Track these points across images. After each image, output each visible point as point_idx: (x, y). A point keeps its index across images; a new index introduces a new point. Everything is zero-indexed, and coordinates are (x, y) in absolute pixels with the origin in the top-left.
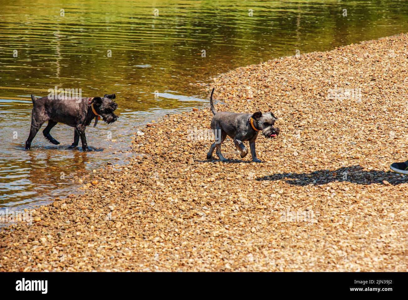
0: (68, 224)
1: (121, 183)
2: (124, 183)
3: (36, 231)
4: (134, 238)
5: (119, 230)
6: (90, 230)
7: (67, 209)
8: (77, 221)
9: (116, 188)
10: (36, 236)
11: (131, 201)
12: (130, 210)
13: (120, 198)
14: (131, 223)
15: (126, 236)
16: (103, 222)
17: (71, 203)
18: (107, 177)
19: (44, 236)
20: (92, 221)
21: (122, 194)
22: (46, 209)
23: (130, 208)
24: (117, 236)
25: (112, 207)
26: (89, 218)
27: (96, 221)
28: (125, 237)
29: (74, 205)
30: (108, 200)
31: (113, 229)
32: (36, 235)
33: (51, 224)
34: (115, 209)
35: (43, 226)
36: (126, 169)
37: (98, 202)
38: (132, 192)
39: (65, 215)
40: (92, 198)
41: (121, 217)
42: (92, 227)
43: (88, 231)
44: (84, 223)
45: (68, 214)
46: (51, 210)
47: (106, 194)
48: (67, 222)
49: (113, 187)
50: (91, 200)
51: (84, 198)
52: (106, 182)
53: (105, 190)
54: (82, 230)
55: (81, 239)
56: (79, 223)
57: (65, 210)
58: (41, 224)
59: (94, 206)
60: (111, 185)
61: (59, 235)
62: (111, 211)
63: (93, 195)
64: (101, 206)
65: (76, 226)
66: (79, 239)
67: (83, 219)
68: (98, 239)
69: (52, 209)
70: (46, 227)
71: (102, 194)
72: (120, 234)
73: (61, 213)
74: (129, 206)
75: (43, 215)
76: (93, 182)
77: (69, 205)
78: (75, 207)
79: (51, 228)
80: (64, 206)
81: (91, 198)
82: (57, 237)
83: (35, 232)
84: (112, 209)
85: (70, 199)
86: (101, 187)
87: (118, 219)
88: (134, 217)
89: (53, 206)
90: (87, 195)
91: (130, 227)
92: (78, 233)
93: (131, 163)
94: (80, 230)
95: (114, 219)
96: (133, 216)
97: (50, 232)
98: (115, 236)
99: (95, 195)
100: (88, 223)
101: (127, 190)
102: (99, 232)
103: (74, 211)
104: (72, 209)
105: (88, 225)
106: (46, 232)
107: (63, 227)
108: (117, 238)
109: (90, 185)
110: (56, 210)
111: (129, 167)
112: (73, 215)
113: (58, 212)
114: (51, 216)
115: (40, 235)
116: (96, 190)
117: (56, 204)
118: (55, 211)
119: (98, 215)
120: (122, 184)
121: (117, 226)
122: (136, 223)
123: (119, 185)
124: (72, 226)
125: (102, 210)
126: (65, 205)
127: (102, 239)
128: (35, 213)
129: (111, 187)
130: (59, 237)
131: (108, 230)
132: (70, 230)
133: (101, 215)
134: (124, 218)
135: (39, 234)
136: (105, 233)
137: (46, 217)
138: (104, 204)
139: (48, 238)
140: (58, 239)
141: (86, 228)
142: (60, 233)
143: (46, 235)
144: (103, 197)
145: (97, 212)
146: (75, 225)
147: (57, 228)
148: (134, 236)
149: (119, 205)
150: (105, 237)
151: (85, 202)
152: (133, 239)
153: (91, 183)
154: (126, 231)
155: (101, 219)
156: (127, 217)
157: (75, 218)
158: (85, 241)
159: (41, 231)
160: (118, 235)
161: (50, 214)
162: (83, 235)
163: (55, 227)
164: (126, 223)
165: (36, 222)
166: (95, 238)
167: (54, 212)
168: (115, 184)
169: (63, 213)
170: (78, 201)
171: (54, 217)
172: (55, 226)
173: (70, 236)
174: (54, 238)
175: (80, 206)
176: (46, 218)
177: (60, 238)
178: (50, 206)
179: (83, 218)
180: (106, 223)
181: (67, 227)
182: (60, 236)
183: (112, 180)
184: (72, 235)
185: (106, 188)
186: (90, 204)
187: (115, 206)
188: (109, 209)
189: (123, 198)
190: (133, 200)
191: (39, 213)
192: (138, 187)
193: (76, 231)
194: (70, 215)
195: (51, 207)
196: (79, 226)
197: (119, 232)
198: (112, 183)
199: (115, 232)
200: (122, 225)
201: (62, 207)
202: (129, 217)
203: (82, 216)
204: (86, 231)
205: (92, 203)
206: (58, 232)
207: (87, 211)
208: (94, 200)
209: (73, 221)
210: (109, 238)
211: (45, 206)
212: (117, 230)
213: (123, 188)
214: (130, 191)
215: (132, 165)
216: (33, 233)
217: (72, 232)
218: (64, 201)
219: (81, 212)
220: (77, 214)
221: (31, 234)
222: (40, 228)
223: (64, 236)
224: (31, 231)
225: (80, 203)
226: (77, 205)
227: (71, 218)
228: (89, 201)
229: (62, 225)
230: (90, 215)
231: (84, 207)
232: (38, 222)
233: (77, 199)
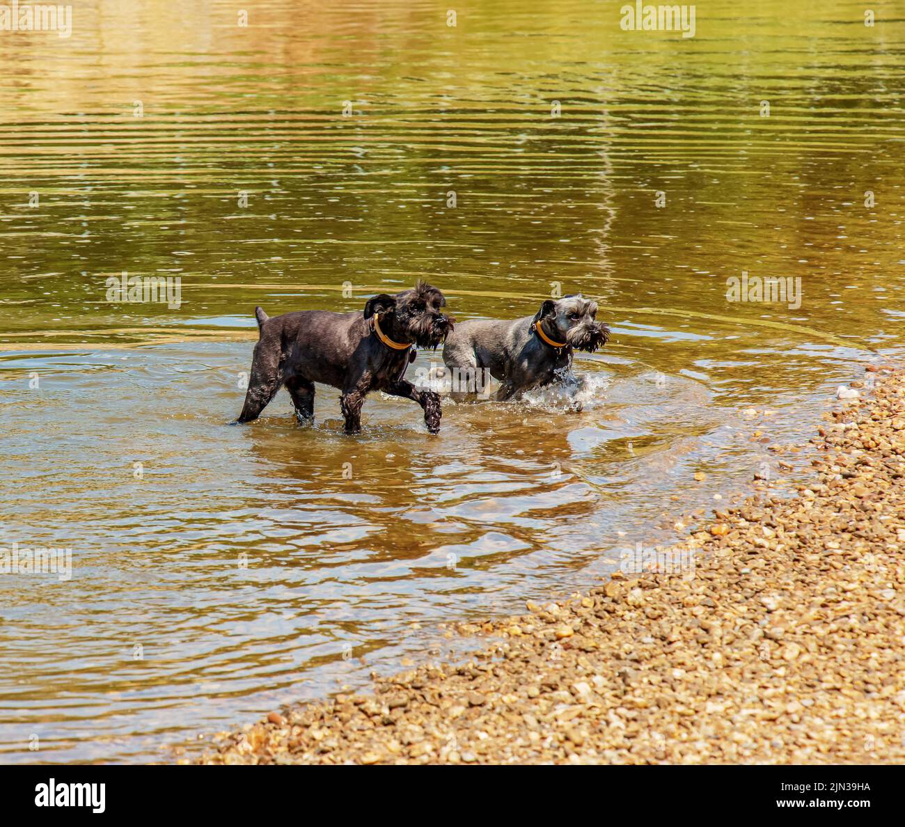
0: (648, 647)
1: (793, 534)
2: (803, 533)
3: (561, 663)
4: (838, 690)
5: (794, 665)
6: (711, 665)
7: (643, 603)
8: (673, 637)
9: (779, 548)
10: (562, 678)
11: (825, 586)
12: (823, 610)
13: (794, 576)
14: (828, 648)
15: (816, 683)
16: (748, 643)
17: (653, 588)
18: (755, 516)
19: (584, 678)
20: (717, 639)
21: (799, 565)
22: (585, 603)
23: (823, 606)
24: (789, 684)
25: (772, 601)
26: (706, 630)
27: (728, 638)
28: (812, 686)
29: (663, 594)
30: (757, 581)
31: (776, 663)
32: (563, 673)
33: (602, 646)
34: (780, 606)
35: (581, 650)
36: (808, 492)
37: (730, 585)
38: (829, 560)
39: (639, 621)
40: (713, 575)
41: (799, 631)
42: (717, 656)
43: (706, 667)
44: (693, 643)
45: (648, 617)
46: (599, 607)
47: (751, 564)
48: (645, 640)
49: (773, 545)
50: (711, 579)
52: (752, 530)
53: (750, 553)
54: (689, 663)
55: (687, 689)
56: (680, 644)
57: (637, 607)
58: (574, 643)
59: (721, 597)
60: (766, 538)
61: (623, 676)
62: (769, 612)
63: (716, 565)
64: (739, 597)
65: (671, 653)
66: (680, 688)
67: (689, 635)
68: (735, 689)
69: (602, 603)
70: (587, 652)
71: (740, 564)
72: (797, 678)
73: (628, 615)
74: (821, 600)
75: (577, 621)
76: (715, 530)
77: (648, 592)
78: (666, 598)
79: (603, 657)
80: (637, 595)
81: (709, 576)
82: (620, 681)
83: (559, 666)
84: (772, 607)
85: (652, 578)
86: (737, 543)
87: (789, 636)
88: (836, 632)
89: (605, 596)
90: (699, 566)
91: (824, 657)
92: (678, 673)
93: (822, 476)
94: (683, 664)
95: (779, 636)
96: (834, 626)
97: (600, 668)
98: (784, 682)
99: (721, 567)
100: (703, 645)
101: (813, 553)
102: (738, 669)
103: (664, 609)
104: (659, 605)
105: (704, 651)
106: (590, 668)
107: (634, 655)
108: (790, 689)
109: (708, 537)
110: (612, 606)
111: (816, 487)
112: (663, 621)
113: (620, 613)
114: (599, 621)
115: (573, 675)
116: (724, 552)
117: (613, 589)
118: (611, 609)
119: (732, 624)
120: (798, 536)
121: (788, 656)
122: (842, 647)
123: (788, 540)
124: (659, 651)
125: (743, 609)
126: (638, 591)
127: (746, 691)
128: (555, 613)
129: (767, 544)
130: (624, 681)
131: (763, 666)
132: (655, 662)
133: (740, 622)
134: (805, 633)
135: (571, 671)
136: (754, 673)
137: (587, 624)
138: (749, 593)
139: (595, 685)
140: (623, 687)
141: (700, 658)
142: (628, 670)
143: (588, 675)
144: (743, 571)
145: (728, 615)
146: (667, 650)
147: (618, 657)
148: (838, 685)
149: (792, 595)
150: (755, 686)
151: (694, 585)
152: (835, 693)
153: (710, 532)
154: (813, 670)
155: (740, 634)
156: (815, 629)
157: (667, 631)
158: (698, 694)
159: (574, 663)
160: (792, 680)
161: (597, 617)
162: (690, 677)
163: (613, 655)
164: (813, 646)
165: (559, 638)
166: (727, 687)
167: (609, 612)
168: (777, 537)
169: (634, 614)
170: (674, 581)
171: (610, 627)
172: (611, 651)
173: (656, 679)
174: (611, 684)
175: (681, 595)
176: (587, 628)
177: (629, 685)
178: (598, 593)
179: (688, 629)
180: (756, 647)
181: (647, 654)
182: (628, 681)
183: (768, 525)
184: (660, 678)
185: (751, 548)
186: (709, 592)
187: (780, 599)
188: (763, 606)
189: (800, 577)
190: (831, 582)
191: (567, 613)
192: (843, 546)
193: (673, 666)
194: (653, 622)
195: (599, 598)
196: (678, 653)
197: (793, 674)
198: (768, 532)
199: (781, 672)
200: (800, 653)
201: (630, 599)
202: (820, 631)
203: (687, 625)
204: (700, 668)
205: (714, 589)
206: (623, 669)
207: (699, 611)
208: (720, 580)
209: (663, 639)
210: (765, 688)
211: (584, 596)
212: (787, 666)
213: (800, 547)
214: (821, 555)
215: (825, 482)
216: (555, 669)
217: (660, 670)
218: (634, 582)
219: (684, 614)
220: (673, 618)
221: (547, 672)
222: (573, 654)
223: (639, 678)
224: (548, 664)
225: (679, 588)
226: (672, 592)
227: (655, 629)
228: (704, 583)
229: (632, 648)
230: (708, 622)
231: (690, 599)
232: (564, 640)
233: (670, 578)
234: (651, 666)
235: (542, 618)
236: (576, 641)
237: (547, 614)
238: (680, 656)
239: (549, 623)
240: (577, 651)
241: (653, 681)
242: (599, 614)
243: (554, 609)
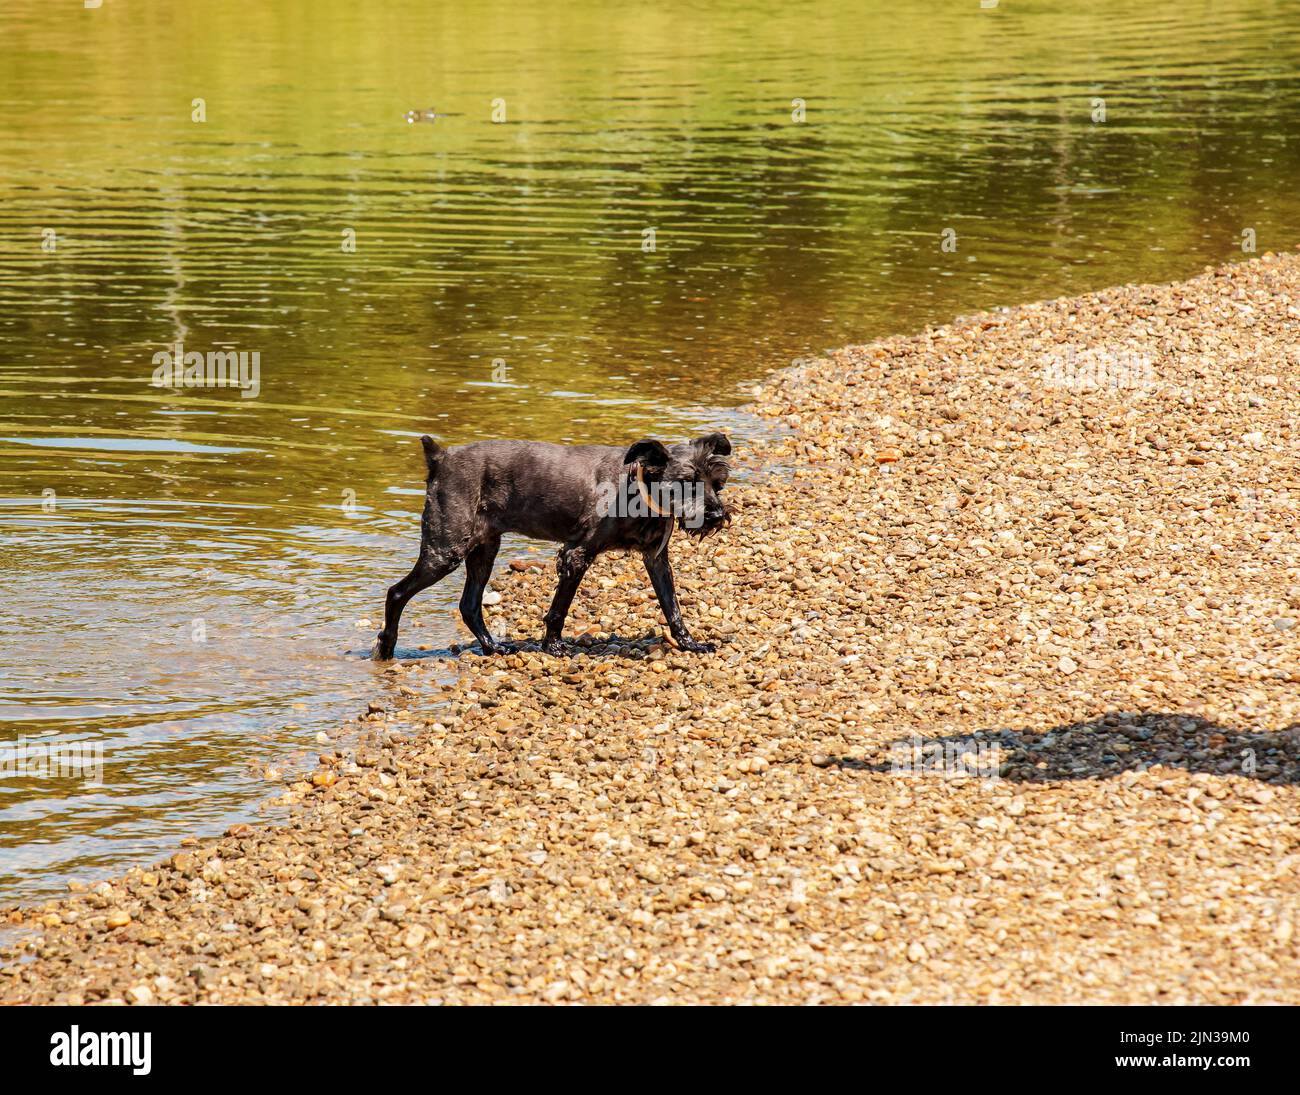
0: (229, 936)
1: (418, 782)
2: (431, 780)
3: (114, 960)
4: (475, 984)
5: (418, 956)
6: (311, 957)
7: (224, 878)
8: (262, 922)
9: (400, 800)
10: (115, 981)
11: (458, 849)
12: (455, 881)
13: (419, 836)
14: (462, 930)
15: (445, 976)
16: (359, 926)
17: (237, 857)
18: (369, 761)
19: (143, 980)
20: (319, 922)
21: (426, 823)
22: (146, 880)
23: (456, 875)
24: (411, 979)
25: (390, 870)
26: (306, 912)
27: (333, 921)
28: (440, 981)
29: (250, 865)
30: (372, 844)
31: (395, 952)
32: (115, 975)
33: (169, 937)
34: (401, 876)
35: (140, 942)
36: (438, 727)
37: (336, 851)
38: (463, 815)
39: (217, 902)
40: (315, 838)
41: (425, 908)
42: (319, 945)
43: (304, 960)
44: (288, 929)
45: (229, 896)
46: (165, 884)
47: (365, 823)
48: (225, 927)
49: (393, 797)
50: (312, 844)
51: (287, 839)
52: (366, 778)
53: (363, 808)
54: (282, 956)
55: (279, 990)
56: (270, 931)
57: (215, 883)
58: (131, 935)
59: (325, 867)
60: (384, 788)
61: (196, 975)
62: (387, 885)
63: (319, 825)
64: (348, 866)
65: (259, 943)
66: (269, 989)
67: (285, 918)
68: (342, 988)
69: (169, 880)
70: (148, 945)
71: (351, 822)
72: (421, 970)
73: (203, 895)
74: (452, 867)
75: (136, 904)
76: (317, 779)
77: (230, 864)
78: (254, 870)
79: (169, 951)
80: (215, 868)
81: (310, 839)
82: (191, 982)
83: (110, 966)
84: (390, 878)
85: (235, 843)
86: (346, 796)
87: (411, 915)
88: (472, 908)
89: (173, 870)
90: (297, 827)
91: (456, 943)
92: (268, 969)
93: (456, 706)
94: (274, 957)
95: (399, 916)
96: (469, 902)
97: (166, 965)
98: (405, 977)
99: (326, 827)
100: (301, 931)
101: (444, 806)
102: (345, 962)
103: (250, 885)
104: (244, 879)
105: (302, 938)
106: (152, 967)
107: (211, 948)
108: (412, 985)
109: (308, 788)
110: (183, 883)
111: (449, 720)
112: (248, 902)
113: (193, 892)
114: (165, 904)
115: (129, 976)
116: (329, 808)
117: (184, 860)
118: (181, 887)
119: (339, 902)
120: (424, 785)
121: (410, 942)
122: (479, 928)
123: (412, 790)
124: (243, 941)
125: (353, 882)
126: (217, 863)
127: (356, 989)
128: (107, 895)
129: (384, 796)
130: (197, 982)
131: (379, 956)
132: (238, 956)
133: (349, 899)
134: (433, 911)
135: (126, 971)
136: (366, 966)
137: (149, 908)
138: (361, 860)
139: (157, 989)
140: (195, 990)
141: (297, 948)
142: (203, 967)
143: (149, 976)
144: (355, 832)
145: (333, 891)
146: (254, 939)
147: (189, 951)
148: (473, 979)
149: (416, 862)
150: (367, 983)
151: (290, 853)
152: (470, 989)
153: (312, 782)
154: (442, 960)
155: (349, 915)
156: (446, 905)
157: (254, 914)
158: (293, 996)
159: (131, 961)
160: (416, 973)
161: (163, 898)
162: (283, 973)
163: (182, 948)
164: (442, 928)
165: (111, 928)
166: (332, 986)
167: (178, 891)
168: (398, 786)
169: (211, 894)
170: (264, 848)
171: (179, 911)
172: (181, 943)
173: (238, 977)
174: (179, 987)
175: (272, 867)
176: (149, 914)
177: (203, 988)
178: (163, 867)
179: (282, 911)
180: (370, 931)
181: (227, 946)
182: (202, 982)
183: (386, 771)
184: (244, 977)
185: (365, 801)
186: (309, 861)
187: (400, 867)
188: (379, 877)
189: (427, 838)
190: (466, 843)
191: (123, 893)
192: (482, 795)
193: (261, 961)
194: (236, 903)
195: (165, 873)
196: (268, 943)
197: (416, 965)
198: (386, 779)
199: (402, 963)
200: (426, 938)
201: (206, 873)
202: (452, 908)
203: (280, 905)
204: (297, 962)
205: (316, 857)
206: (195, 967)
207: (297, 886)
208: (323, 845)
209: (249, 924)
210: (381, 985)
211: (147, 871)
212: (408, 956)
213: (427, 799)
214: (454, 808)
215: (459, 713)
216: (105, 970)
217: (244, 966)
218: (212, 850)
219: (277, 891)
220: (263, 897)
221: (95, 973)
222: (129, 949)
223: (217, 978)
224: (96, 962)
225: (270, 857)
226: (261, 863)
227: (239, 911)
228: (303, 849)
229: (208, 937)
230: (308, 900)
231: (285, 871)
232: (119, 930)
233: (259, 844)
234: (232, 961)
235: (88, 902)
236: (135, 931)
237: (95, 897)
238: (271, 946)
239: (98, 908)
240: (135, 945)
241: (235, 981)
242: (166, 894)
243: (105, 889)
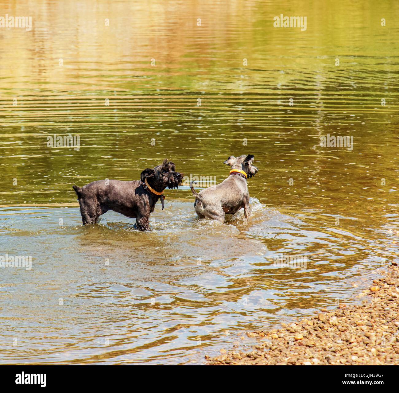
0: (340, 345)
3: (297, 352)
6: (370, 354)
7: (337, 324)
8: (352, 341)
10: (298, 359)
16: (389, 344)
17: (342, 316)
18: (392, 282)
19: (308, 360)
20: (373, 341)
22: (309, 323)
26: (368, 337)
27: (379, 341)
29: (347, 319)
30: (393, 314)
32: (298, 357)
33: (317, 344)
35: (307, 346)
37: (380, 315)
39: (335, 332)
40: (371, 310)
42: (373, 350)
43: (368, 355)
44: (362, 344)
45: (339, 330)
46: (316, 325)
47: (390, 305)
48: (338, 342)
50: (370, 313)
51: (361, 311)
52: (390, 289)
53: (390, 300)
54: (359, 353)
56: (355, 344)
57: (334, 325)
58: (303, 343)
59: (375, 321)
60: (398, 293)
61: (328, 359)
63: (373, 306)
64: (384, 321)
65: (351, 348)
67: (360, 339)
69: (317, 323)
70: (310, 347)
71: (385, 305)
73: (330, 329)
75: (305, 332)
76: (372, 289)
77: (340, 318)
78: (349, 321)
79: (317, 350)
80: (334, 320)
81: (369, 311)
82: (326, 361)
83: (296, 354)
85: (342, 311)
86: (383, 295)
89: (319, 320)
90: (365, 306)
92: (354, 358)
94: (357, 353)
97: (317, 355)
99: (375, 306)
100: (367, 344)
102: (384, 356)
103: (347, 327)
104: (345, 325)
105: (367, 347)
106: (311, 355)
107: (333, 349)
109: (369, 292)
110: (322, 325)
112: (346, 333)
113: (326, 328)
114: (316, 332)
115: (303, 358)
116: (377, 300)
117: (322, 316)
118: (321, 326)
119: (381, 334)
124: (345, 347)
125: (386, 327)
126: (335, 318)
128: (295, 328)
129: (398, 296)
130: (328, 361)
131: (396, 355)
132: (343, 352)
133: (385, 333)
135: (302, 356)
136: (392, 359)
137: (310, 333)
138: (389, 319)
139: (314, 363)
141: (365, 351)
142: (330, 356)
143: (310, 358)
144: (386, 309)
145: (378, 330)
146: (349, 347)
147: (325, 350)
151: (362, 315)
153: (370, 290)
155: (385, 339)
157: (349, 337)
159: (304, 352)
161: (315, 330)
162: (360, 360)
163: (322, 348)
165: (296, 340)
167: (320, 328)
169: (333, 329)
170: (352, 313)
171: (321, 335)
172: (322, 346)
174: (321, 363)
175: (356, 320)
176: (310, 335)
178: (315, 319)
179: (359, 337)
180: (393, 345)
181: (339, 349)
182: (330, 361)
183: (398, 287)
184: (346, 360)
185: (390, 298)
186: (369, 319)
188: (396, 326)
191: (300, 328)
193: (352, 354)
194: (342, 333)
195: (316, 321)
196: (354, 348)
198: (398, 290)
201: (331, 322)
203: (359, 334)
204: (365, 356)
205: (372, 317)
206: (327, 356)
208: (375, 313)
209: (347, 341)
211: (309, 320)
216: (294, 355)
217: (345, 356)
218: (333, 314)
219: (357, 329)
220: (352, 331)
221: (291, 356)
222: (303, 348)
223: (335, 360)
224: (291, 352)
225: (355, 317)
226: (351, 319)
227: (343, 337)
228: (367, 314)
229: (332, 345)
230: (369, 333)
231: (360, 322)
232: (299, 341)
233: (350, 312)
234: (341, 354)
235: (288, 330)
236: (305, 341)
237: (290, 328)
238: (355, 349)
239: (291, 333)
240: (305, 346)
241: (342, 362)
242: (315, 329)
243: (294, 326)
